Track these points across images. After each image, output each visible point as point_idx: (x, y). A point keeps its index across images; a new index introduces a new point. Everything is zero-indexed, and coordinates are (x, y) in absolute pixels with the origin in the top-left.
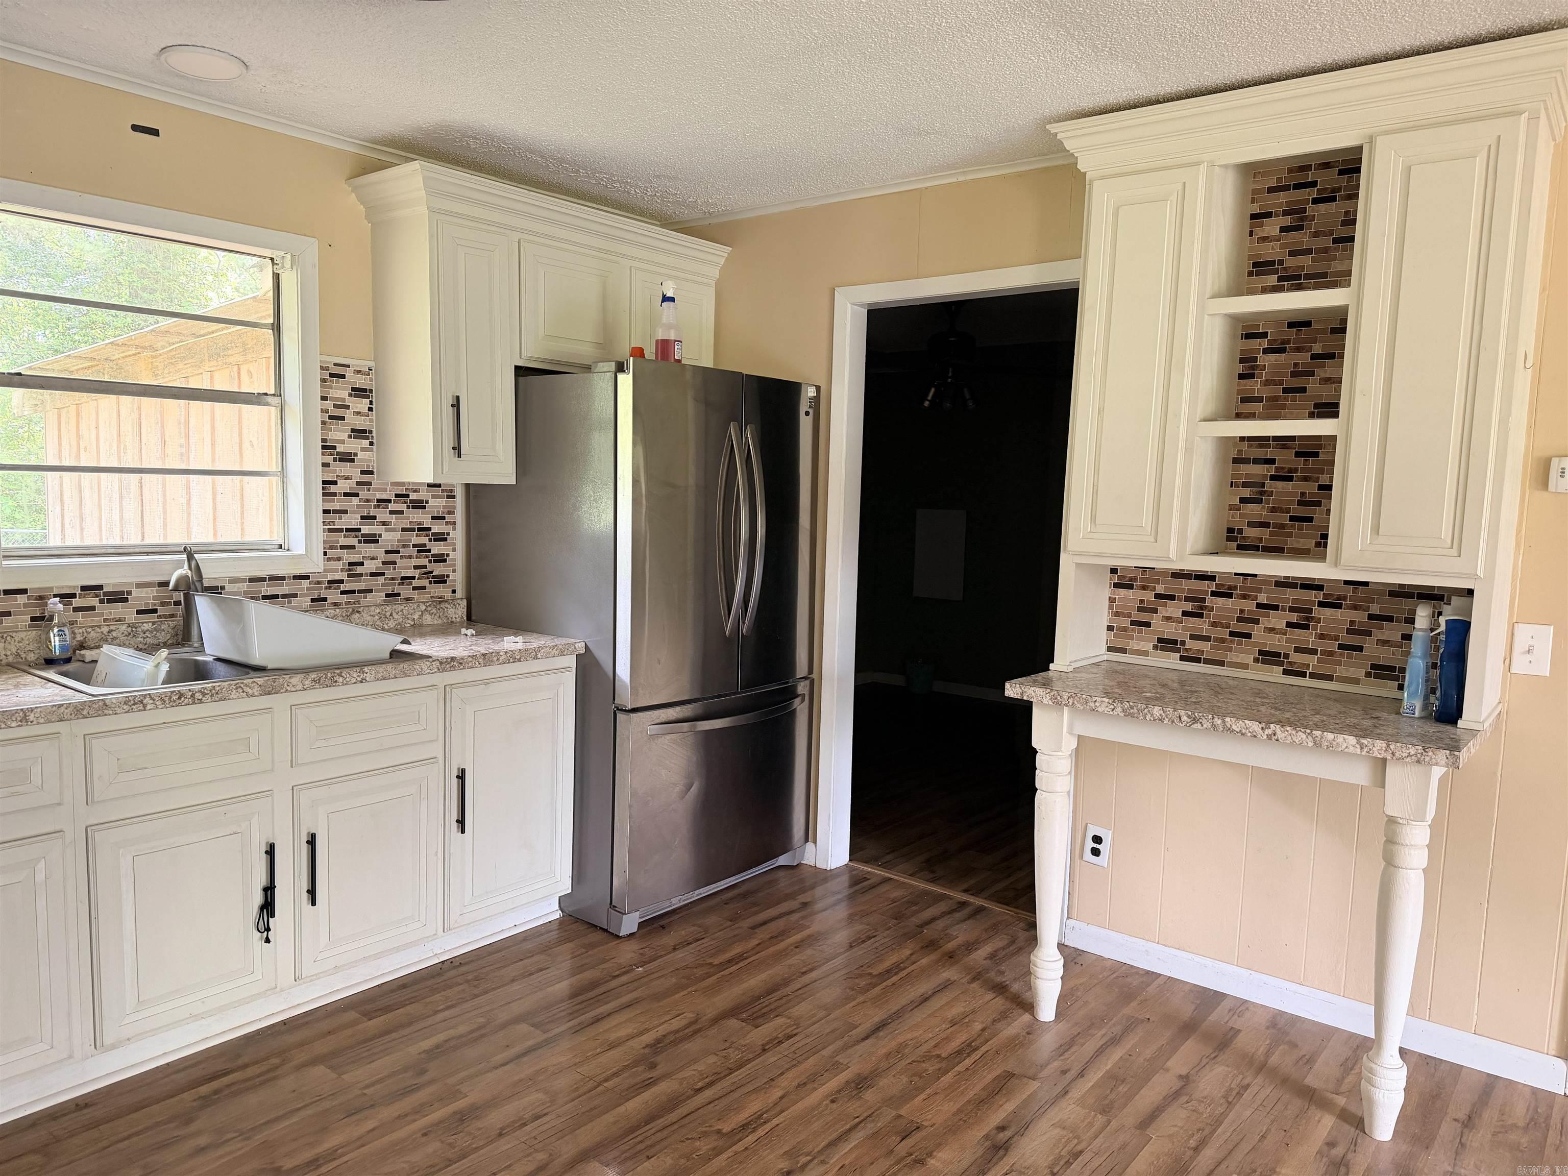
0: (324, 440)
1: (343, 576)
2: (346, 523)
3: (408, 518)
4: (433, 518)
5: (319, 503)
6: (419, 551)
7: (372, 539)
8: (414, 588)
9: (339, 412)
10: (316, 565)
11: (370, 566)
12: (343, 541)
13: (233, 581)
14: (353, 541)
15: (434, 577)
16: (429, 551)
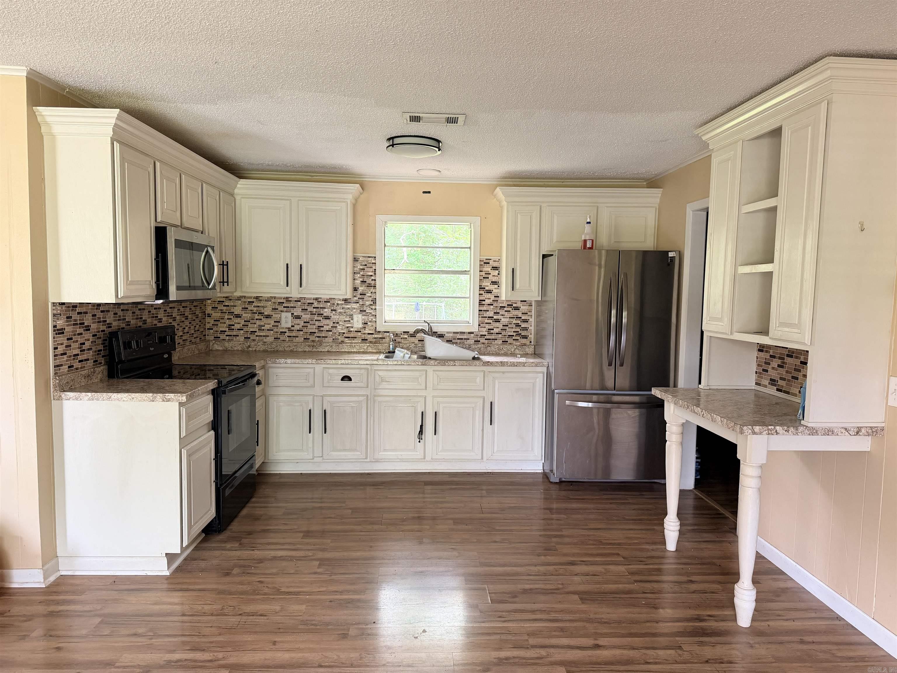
0: (480, 286)
1: (486, 333)
2: (488, 315)
3: (512, 313)
4: (522, 313)
5: (477, 308)
6: (516, 326)
7: (497, 321)
8: (514, 340)
9: (487, 276)
10: (475, 328)
11: (496, 330)
12: (487, 321)
13: (448, 333)
14: (491, 321)
15: (522, 336)
16: (521, 326)
